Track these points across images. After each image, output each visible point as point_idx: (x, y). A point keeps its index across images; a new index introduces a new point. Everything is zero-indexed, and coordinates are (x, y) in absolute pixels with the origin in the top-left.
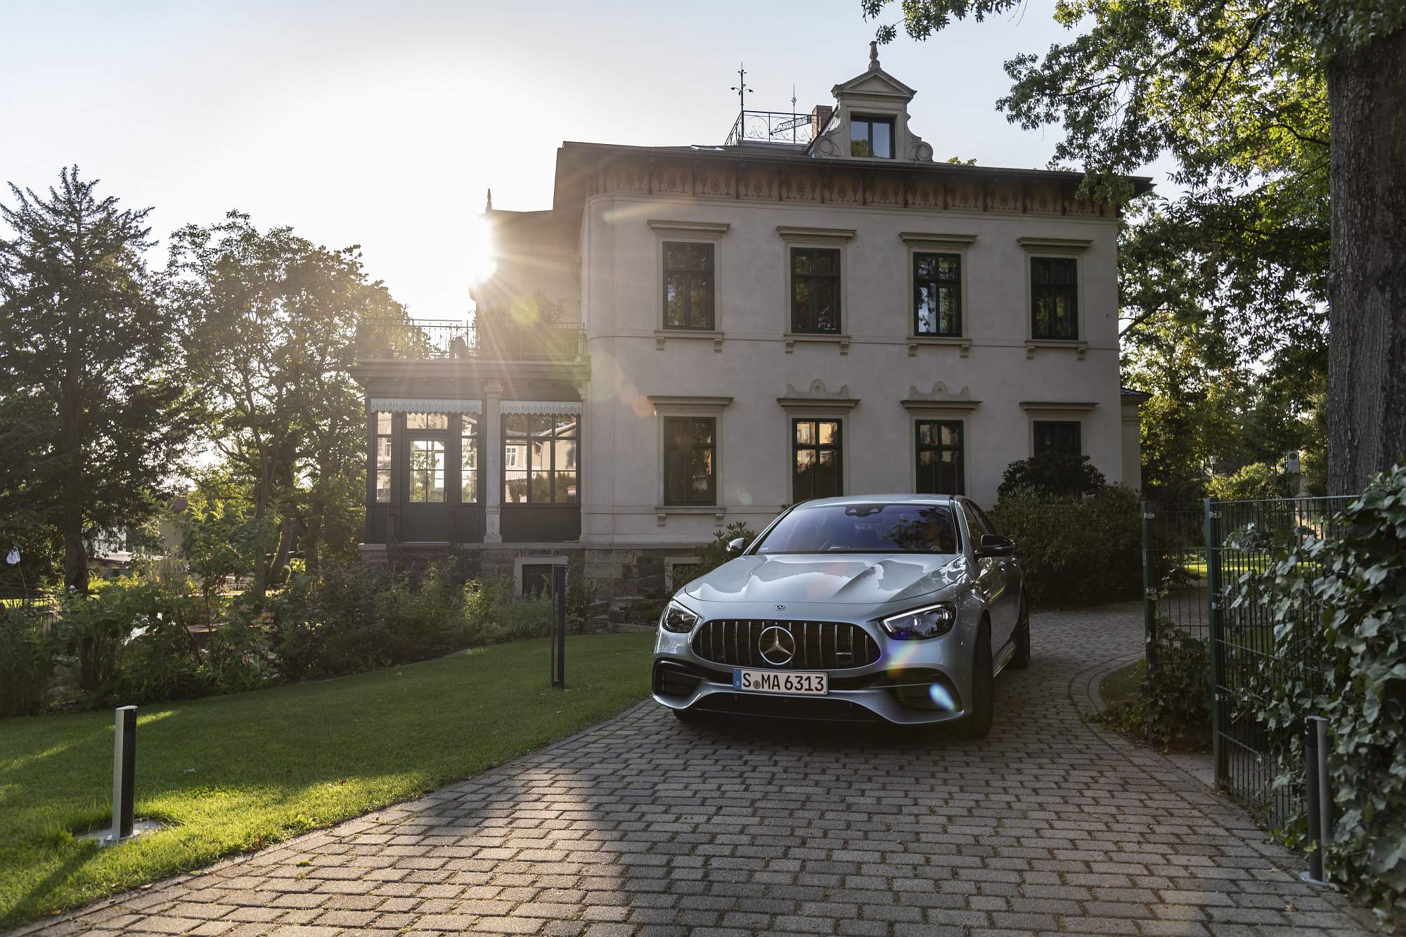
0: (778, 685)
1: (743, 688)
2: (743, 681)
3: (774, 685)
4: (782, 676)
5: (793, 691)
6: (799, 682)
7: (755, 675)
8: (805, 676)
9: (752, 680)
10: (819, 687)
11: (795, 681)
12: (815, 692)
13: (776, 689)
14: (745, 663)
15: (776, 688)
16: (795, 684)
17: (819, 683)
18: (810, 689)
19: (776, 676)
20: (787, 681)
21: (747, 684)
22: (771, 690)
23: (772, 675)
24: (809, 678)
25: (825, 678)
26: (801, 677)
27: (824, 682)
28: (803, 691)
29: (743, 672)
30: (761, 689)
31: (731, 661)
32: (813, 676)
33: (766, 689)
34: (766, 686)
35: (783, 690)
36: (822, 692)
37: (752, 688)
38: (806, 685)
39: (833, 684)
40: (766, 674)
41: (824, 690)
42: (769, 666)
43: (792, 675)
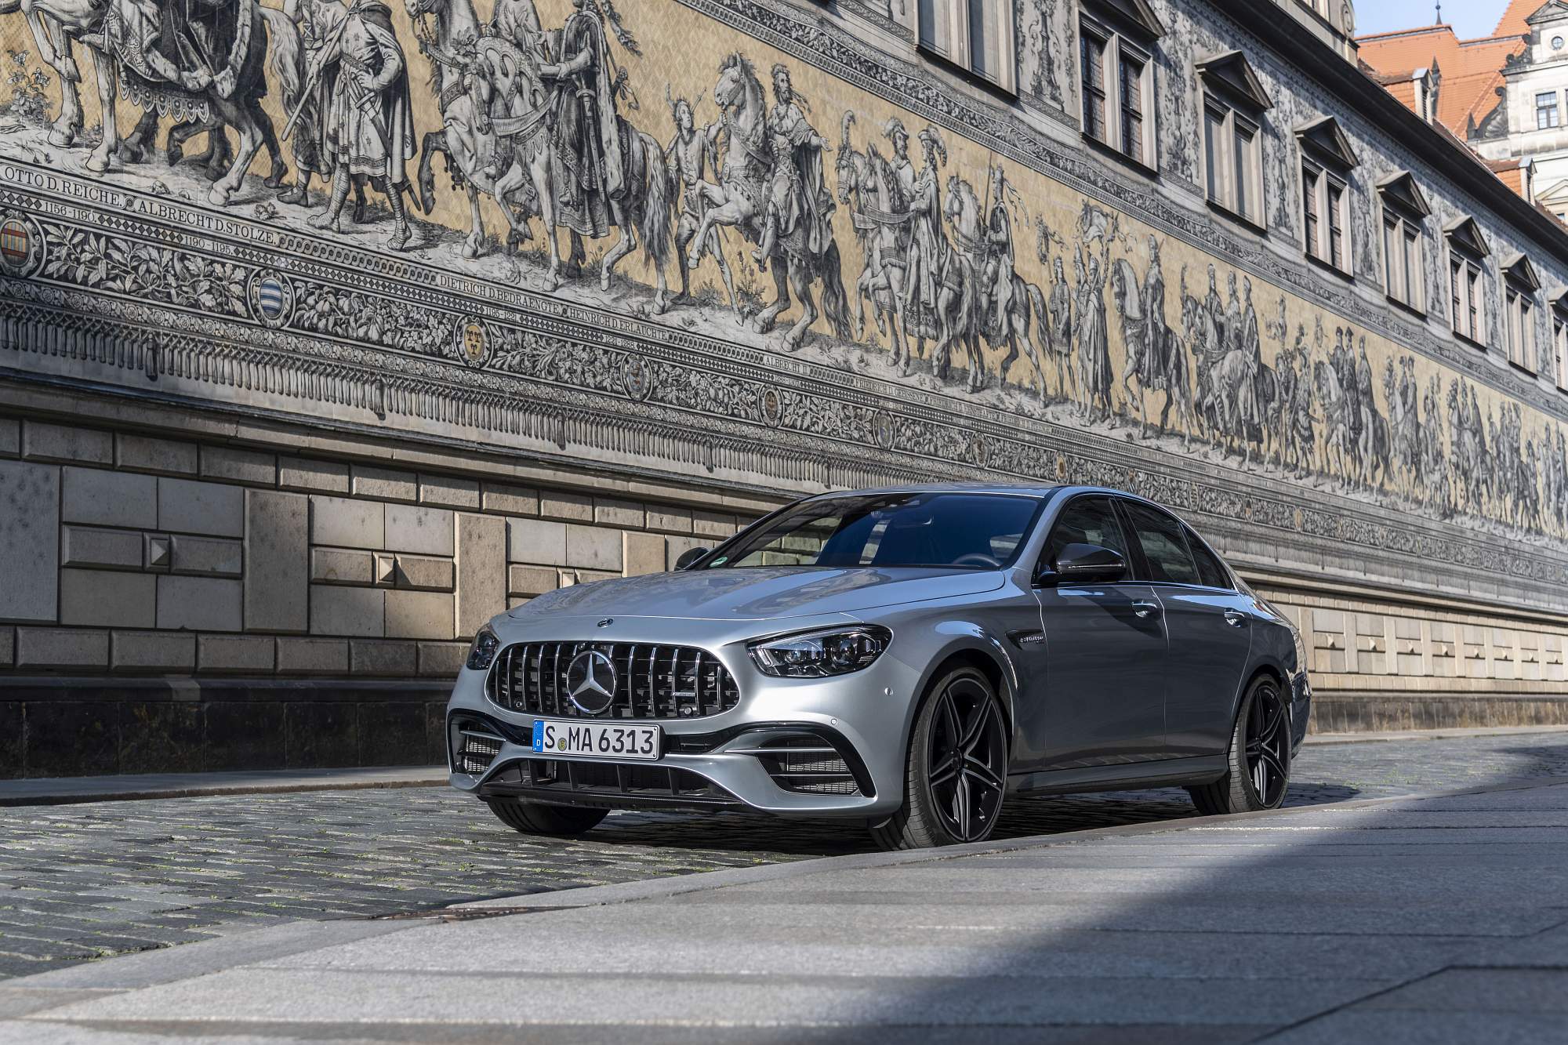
0: (590, 745)
1: (545, 749)
2: (546, 739)
3: (584, 745)
4: (596, 729)
5: (610, 753)
6: (618, 740)
7: (560, 728)
8: (627, 729)
9: (556, 736)
10: (647, 747)
11: (612, 736)
12: (640, 755)
13: (587, 752)
14: (549, 711)
15: (587, 748)
16: (613, 742)
17: (647, 741)
18: (633, 751)
19: (587, 730)
20: (602, 738)
21: (550, 743)
22: (580, 752)
23: (583, 727)
24: (633, 733)
25: (655, 733)
26: (622, 732)
27: (655, 740)
28: (624, 754)
29: (546, 724)
30: (567, 751)
31: (532, 708)
32: (638, 730)
33: (574, 751)
34: (574, 745)
35: (596, 751)
36: (650, 756)
37: (556, 750)
38: (628, 745)
39: (669, 743)
40: (574, 727)
41: (655, 752)
42: (579, 715)
43: (611, 728)
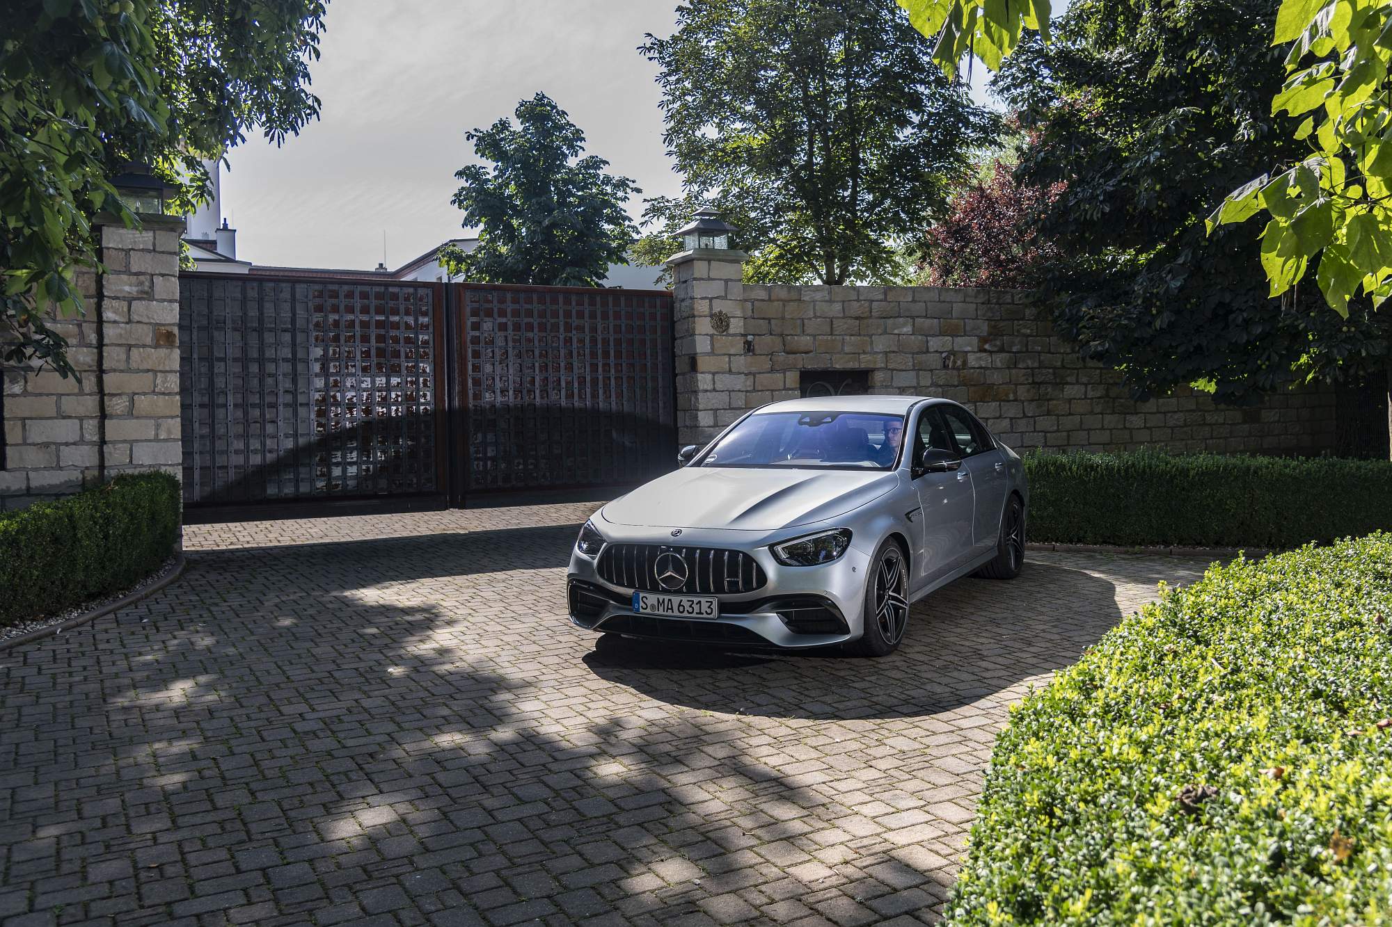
0: (671, 609)
1: (642, 609)
2: (641, 604)
3: (667, 608)
4: (676, 600)
5: (685, 613)
6: (690, 606)
7: (652, 599)
8: (696, 600)
9: (649, 603)
10: (710, 611)
11: (687, 605)
12: (705, 615)
13: (670, 612)
14: (644, 588)
16: (687, 608)
17: (709, 607)
18: (700, 612)
19: (670, 600)
20: (680, 605)
21: (645, 605)
22: (665, 612)
23: (667, 598)
24: (699, 603)
25: (714, 602)
26: (692, 602)
27: (714, 605)
28: (694, 615)
29: (641, 595)
30: (656, 611)
31: (631, 585)
32: (703, 600)
33: (661, 612)
34: (661, 608)
35: (676, 613)
36: (712, 615)
37: (648, 611)
38: (696, 608)
39: (723, 608)
40: (661, 597)
41: (715, 614)
42: (665, 591)
43: (685, 600)
